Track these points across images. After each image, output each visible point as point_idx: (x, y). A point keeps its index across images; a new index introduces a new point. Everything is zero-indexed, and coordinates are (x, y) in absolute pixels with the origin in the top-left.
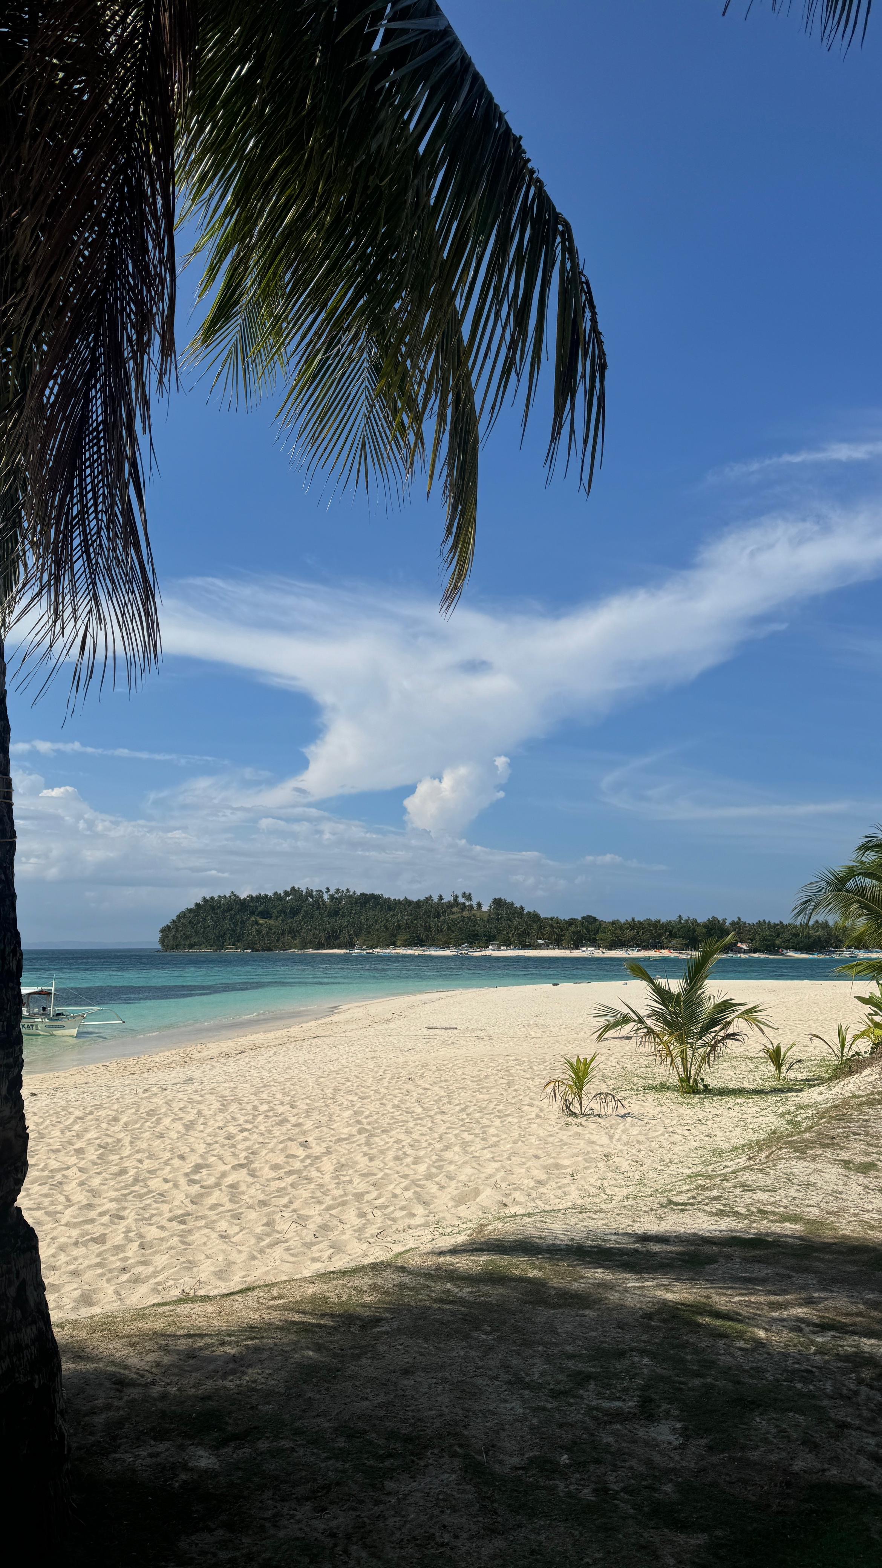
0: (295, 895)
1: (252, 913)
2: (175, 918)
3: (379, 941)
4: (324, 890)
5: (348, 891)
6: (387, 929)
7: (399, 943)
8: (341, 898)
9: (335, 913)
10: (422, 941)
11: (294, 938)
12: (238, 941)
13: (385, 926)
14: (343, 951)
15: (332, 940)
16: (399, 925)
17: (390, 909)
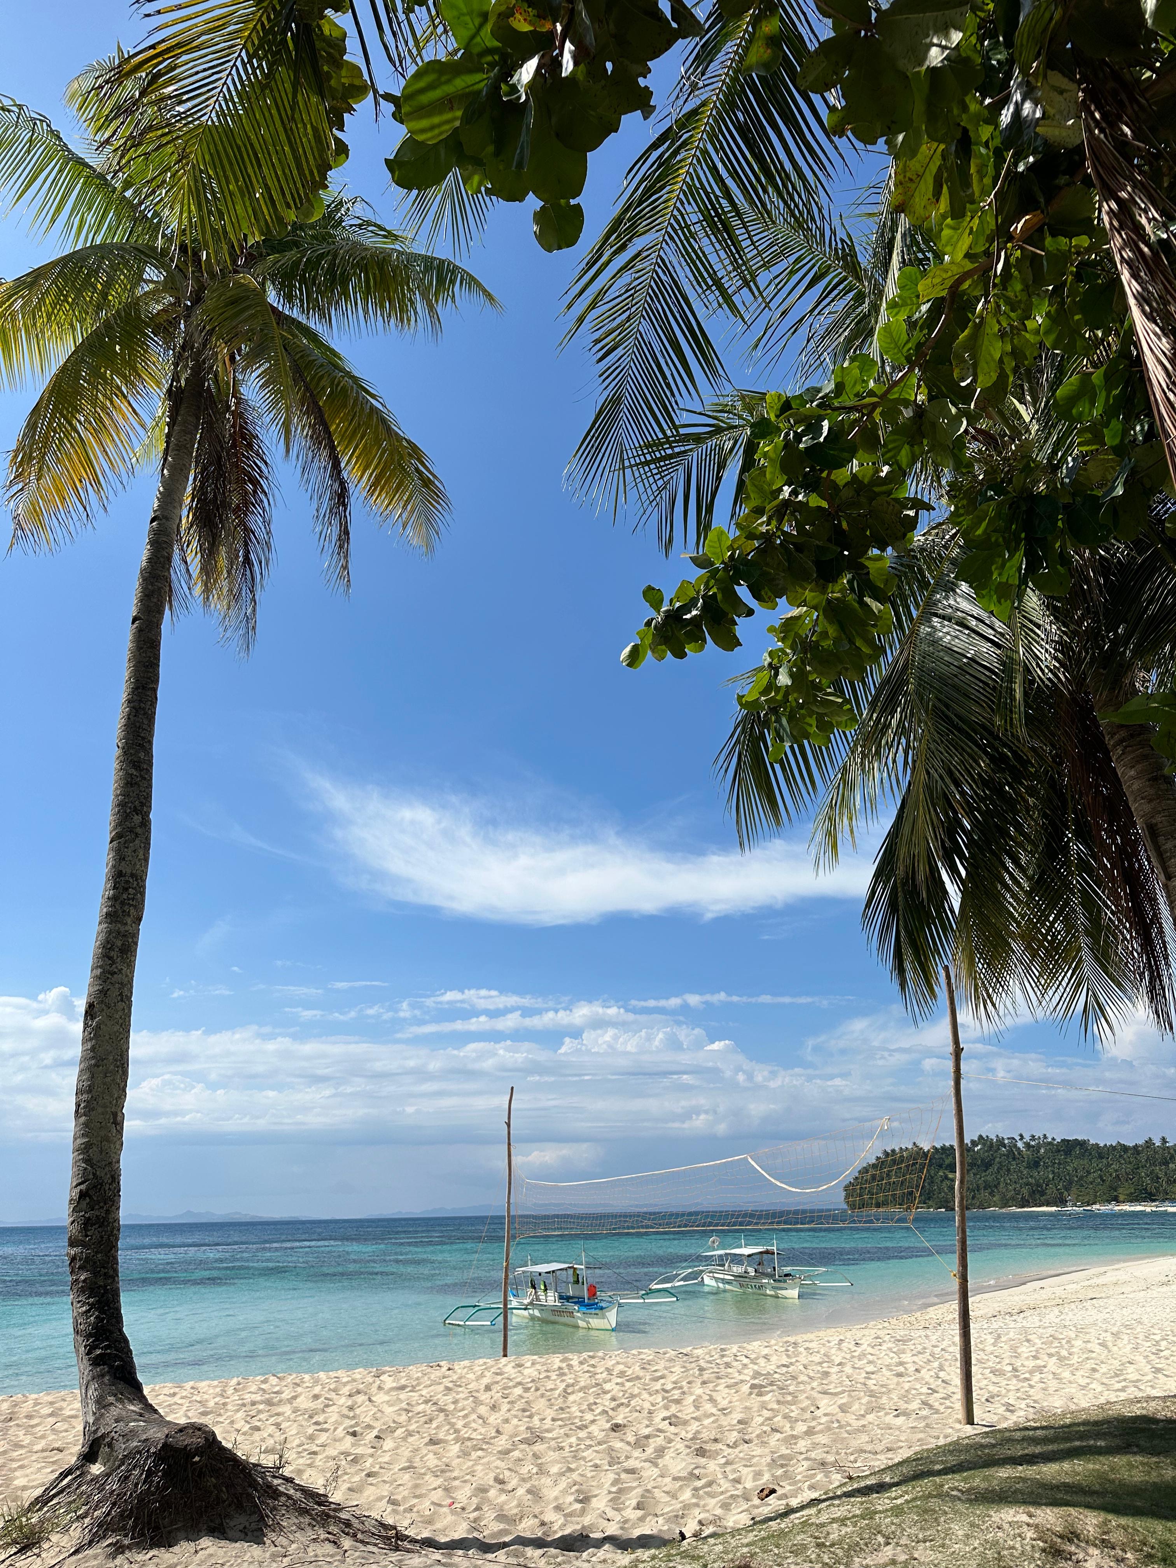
0: (984, 1145)
1: (940, 1166)
2: (857, 1175)
3: (1096, 1196)
4: (1018, 1138)
5: (1045, 1137)
6: (1103, 1181)
7: (1121, 1198)
8: (1039, 1146)
9: (1035, 1164)
10: (1151, 1194)
11: (992, 1194)
12: (929, 1199)
13: (1101, 1177)
14: (1054, 1209)
15: (1037, 1196)
16: (1118, 1176)
17: (1101, 1157)
